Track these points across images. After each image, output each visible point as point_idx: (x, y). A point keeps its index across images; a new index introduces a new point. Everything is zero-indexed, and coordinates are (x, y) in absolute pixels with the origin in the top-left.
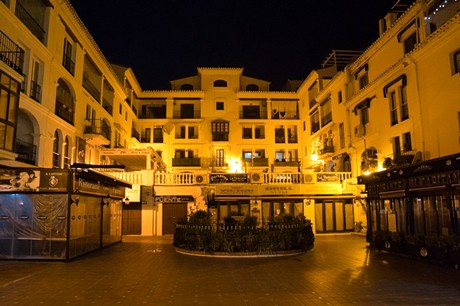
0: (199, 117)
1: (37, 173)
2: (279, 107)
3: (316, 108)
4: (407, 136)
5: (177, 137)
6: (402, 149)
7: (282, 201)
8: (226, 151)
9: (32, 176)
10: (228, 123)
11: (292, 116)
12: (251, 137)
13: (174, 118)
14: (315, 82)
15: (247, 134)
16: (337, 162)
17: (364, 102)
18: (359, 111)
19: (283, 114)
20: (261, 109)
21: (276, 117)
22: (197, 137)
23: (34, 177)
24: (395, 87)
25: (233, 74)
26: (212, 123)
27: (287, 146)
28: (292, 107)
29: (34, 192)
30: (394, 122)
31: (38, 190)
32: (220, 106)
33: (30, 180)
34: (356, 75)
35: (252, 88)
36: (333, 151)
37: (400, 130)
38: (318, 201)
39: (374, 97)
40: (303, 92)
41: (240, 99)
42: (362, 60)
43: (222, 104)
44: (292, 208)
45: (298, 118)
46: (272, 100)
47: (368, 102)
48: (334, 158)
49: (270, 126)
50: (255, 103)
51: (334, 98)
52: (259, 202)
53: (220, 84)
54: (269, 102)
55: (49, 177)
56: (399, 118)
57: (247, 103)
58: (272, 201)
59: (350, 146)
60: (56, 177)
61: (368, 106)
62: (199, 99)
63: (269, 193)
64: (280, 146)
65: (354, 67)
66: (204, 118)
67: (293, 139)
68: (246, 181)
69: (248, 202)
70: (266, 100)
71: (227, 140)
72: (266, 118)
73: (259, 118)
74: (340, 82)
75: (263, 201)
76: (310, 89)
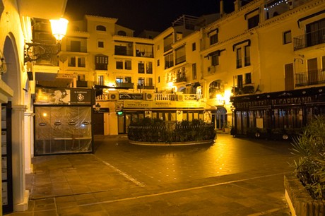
0: (86, 52)
1: (68, 92)
2: (141, 48)
3: (172, 52)
4: (248, 75)
5: (69, 66)
6: (244, 82)
7: (164, 112)
8: (106, 77)
9: (64, 93)
10: (107, 57)
11: (149, 55)
12: (122, 68)
13: (67, 51)
14: (171, 34)
15: (119, 66)
16: (189, 87)
17: (215, 52)
18: (210, 57)
19: (143, 53)
20: (128, 49)
21: (138, 55)
22: (84, 66)
23: (66, 94)
24: (242, 46)
25: (110, 23)
26: (96, 57)
27: (145, 76)
28: (149, 49)
29: (67, 105)
30: (239, 66)
31: (69, 104)
32: (101, 45)
33: (63, 97)
34: (208, 34)
35: (122, 33)
36: (186, 81)
37: (243, 71)
38: (184, 112)
39: (225, 50)
40: (159, 40)
41: (116, 41)
42: (215, 26)
43: (102, 43)
44: (170, 117)
45: (153, 57)
46: (136, 43)
47: (219, 52)
48: (187, 85)
49: (135, 61)
50: (123, 45)
51: (189, 48)
52: (150, 112)
53: (101, 28)
54: (134, 44)
55: (77, 94)
56: (243, 64)
57: (118, 44)
58: (158, 112)
59: (202, 78)
60: (82, 94)
61: (219, 55)
62: (86, 38)
63: (157, 106)
64: (141, 75)
65: (208, 29)
66: (89, 53)
67: (150, 71)
68: (142, 99)
69: (143, 112)
70: (132, 43)
71: (107, 70)
72: (132, 55)
73: (126, 55)
74: (195, 37)
75: (153, 112)
76: (164, 39)
